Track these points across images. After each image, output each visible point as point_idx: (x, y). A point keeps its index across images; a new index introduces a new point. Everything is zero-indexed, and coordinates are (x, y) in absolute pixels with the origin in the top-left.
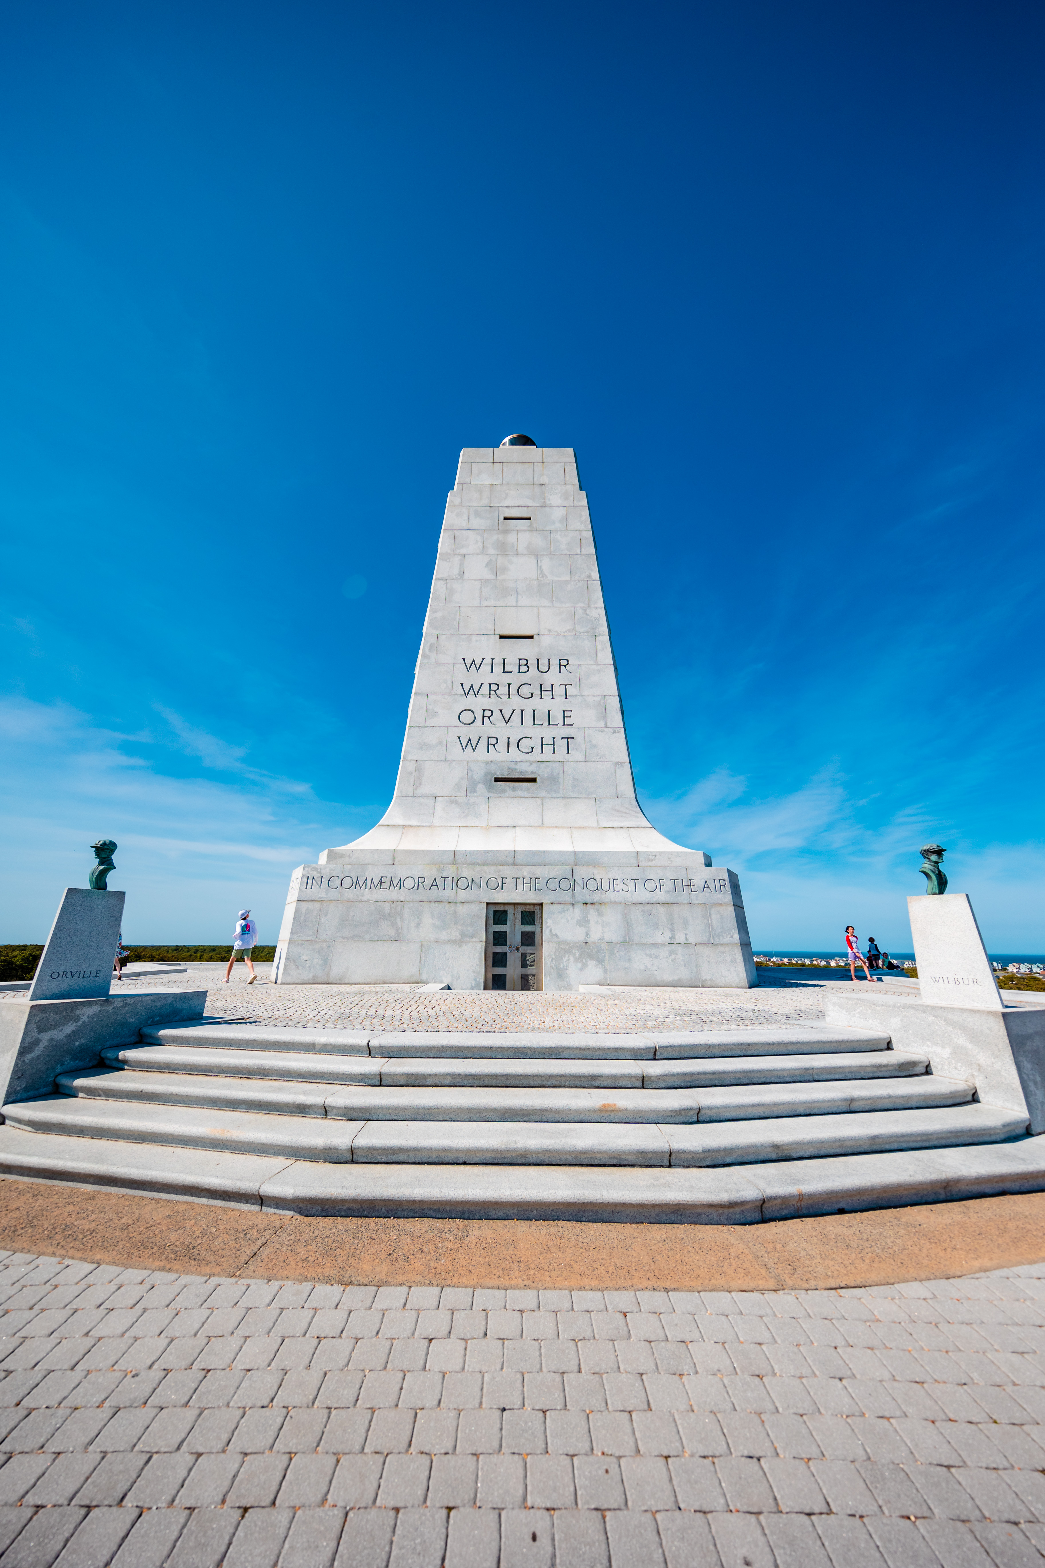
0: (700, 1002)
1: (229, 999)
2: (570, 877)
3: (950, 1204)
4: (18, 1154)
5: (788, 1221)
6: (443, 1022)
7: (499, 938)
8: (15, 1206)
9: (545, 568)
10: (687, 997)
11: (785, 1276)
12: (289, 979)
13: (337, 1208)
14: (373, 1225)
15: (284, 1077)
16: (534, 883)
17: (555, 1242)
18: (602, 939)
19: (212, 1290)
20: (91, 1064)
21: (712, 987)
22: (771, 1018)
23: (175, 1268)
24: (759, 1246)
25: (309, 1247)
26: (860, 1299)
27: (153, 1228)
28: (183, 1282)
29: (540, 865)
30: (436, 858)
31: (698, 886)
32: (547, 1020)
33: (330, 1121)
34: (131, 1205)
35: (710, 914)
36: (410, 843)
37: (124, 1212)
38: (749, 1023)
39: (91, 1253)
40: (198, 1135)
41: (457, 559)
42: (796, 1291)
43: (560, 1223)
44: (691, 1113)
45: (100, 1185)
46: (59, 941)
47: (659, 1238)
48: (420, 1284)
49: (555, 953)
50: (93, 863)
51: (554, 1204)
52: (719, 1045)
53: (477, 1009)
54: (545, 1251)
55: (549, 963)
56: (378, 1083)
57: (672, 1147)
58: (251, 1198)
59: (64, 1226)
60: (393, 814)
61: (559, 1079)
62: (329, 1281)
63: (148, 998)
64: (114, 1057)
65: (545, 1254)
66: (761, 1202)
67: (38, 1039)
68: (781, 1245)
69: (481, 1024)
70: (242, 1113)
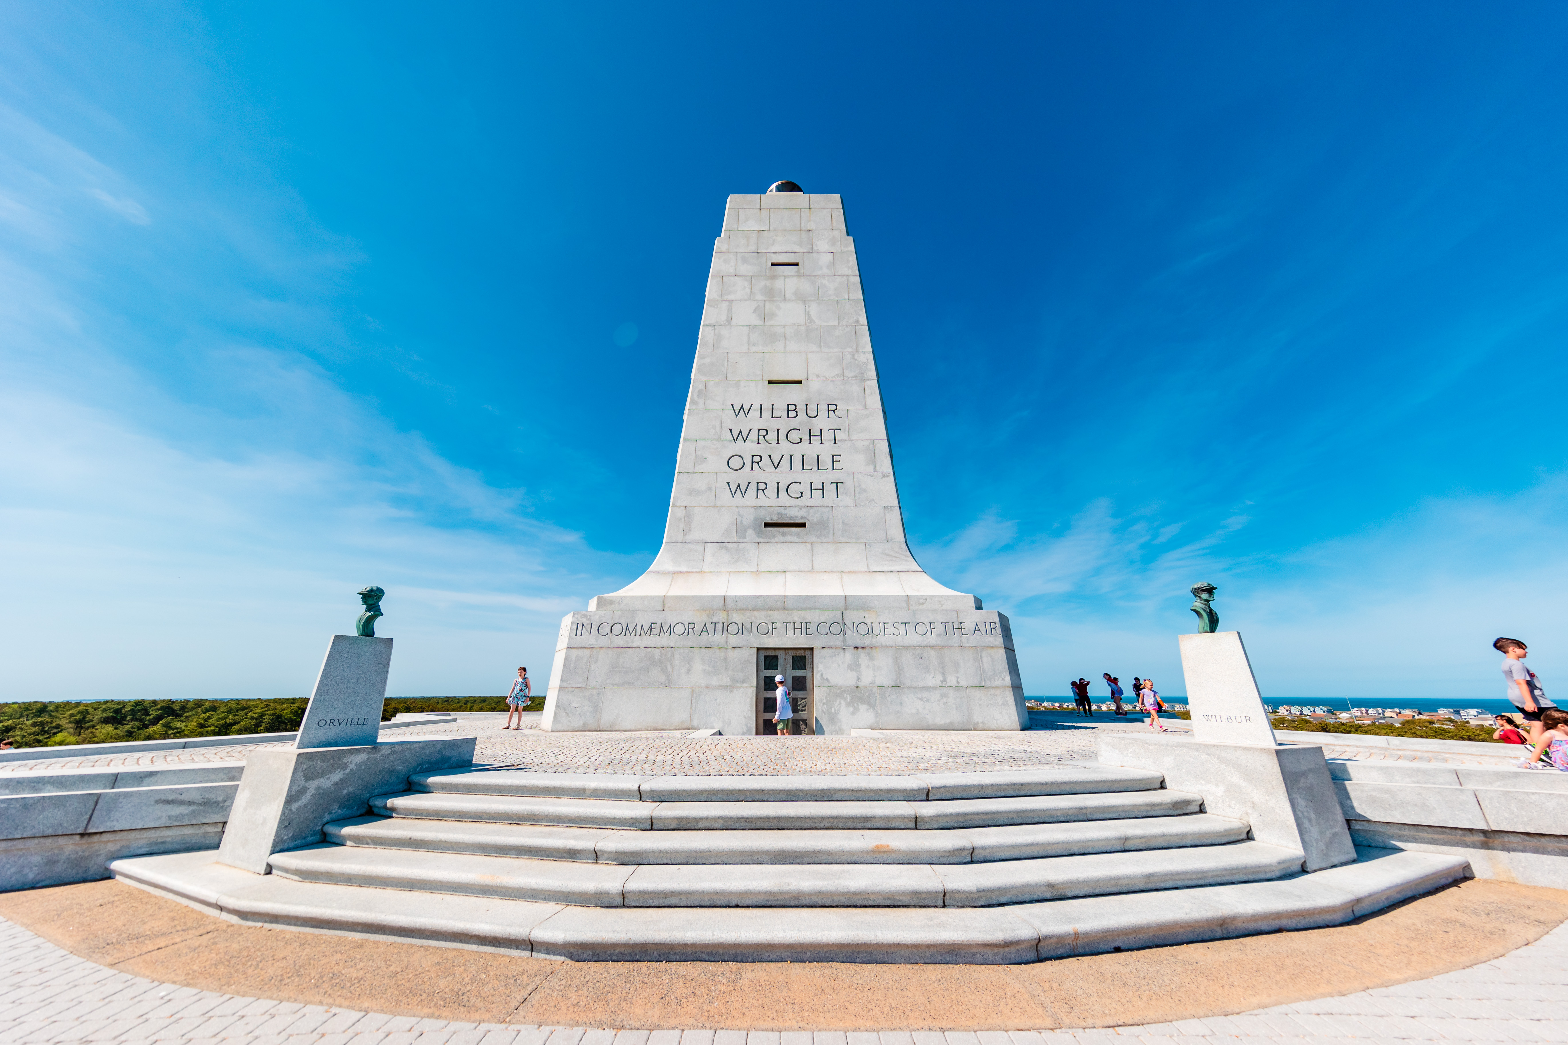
0: (972, 744)
1: (499, 746)
2: (840, 621)
3: (1226, 941)
4: (285, 903)
5: (1064, 960)
6: (715, 767)
7: (769, 684)
8: (281, 956)
9: (813, 313)
10: (960, 740)
11: (1062, 1014)
12: (559, 727)
13: (608, 952)
14: (644, 969)
15: (554, 822)
16: (805, 628)
17: (829, 984)
18: (873, 683)
19: (482, 1036)
20: (359, 813)
21: (984, 730)
22: (1044, 759)
23: (444, 1014)
24: (1036, 985)
25: (580, 992)
26: (1138, 1036)
27: (422, 975)
28: (453, 1029)
29: (810, 609)
30: (705, 604)
31: (969, 629)
32: (819, 764)
33: (601, 866)
34: (400, 953)
35: (981, 657)
36: (680, 588)
37: (392, 960)
38: (1022, 764)
39: (359, 1001)
40: (467, 881)
41: (725, 305)
42: (1074, 1030)
43: (834, 965)
44: (965, 853)
45: (368, 933)
46: (326, 688)
47: (934, 978)
48: (693, 1027)
49: (826, 698)
50: (360, 610)
51: (828, 945)
52: (992, 785)
53: (749, 753)
54: (819, 993)
55: (820, 708)
56: (649, 827)
57: (946, 888)
58: (521, 944)
59: (331, 975)
60: (663, 560)
61: (832, 820)
62: (601, 1025)
63: (416, 745)
64: (382, 805)
65: (819, 996)
66: (1037, 941)
67: (305, 787)
68: (1057, 984)
69: (753, 767)
70: (512, 859)
